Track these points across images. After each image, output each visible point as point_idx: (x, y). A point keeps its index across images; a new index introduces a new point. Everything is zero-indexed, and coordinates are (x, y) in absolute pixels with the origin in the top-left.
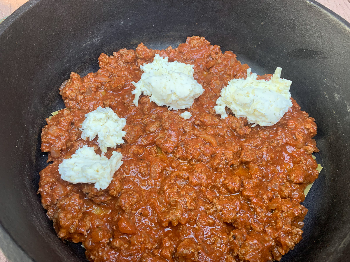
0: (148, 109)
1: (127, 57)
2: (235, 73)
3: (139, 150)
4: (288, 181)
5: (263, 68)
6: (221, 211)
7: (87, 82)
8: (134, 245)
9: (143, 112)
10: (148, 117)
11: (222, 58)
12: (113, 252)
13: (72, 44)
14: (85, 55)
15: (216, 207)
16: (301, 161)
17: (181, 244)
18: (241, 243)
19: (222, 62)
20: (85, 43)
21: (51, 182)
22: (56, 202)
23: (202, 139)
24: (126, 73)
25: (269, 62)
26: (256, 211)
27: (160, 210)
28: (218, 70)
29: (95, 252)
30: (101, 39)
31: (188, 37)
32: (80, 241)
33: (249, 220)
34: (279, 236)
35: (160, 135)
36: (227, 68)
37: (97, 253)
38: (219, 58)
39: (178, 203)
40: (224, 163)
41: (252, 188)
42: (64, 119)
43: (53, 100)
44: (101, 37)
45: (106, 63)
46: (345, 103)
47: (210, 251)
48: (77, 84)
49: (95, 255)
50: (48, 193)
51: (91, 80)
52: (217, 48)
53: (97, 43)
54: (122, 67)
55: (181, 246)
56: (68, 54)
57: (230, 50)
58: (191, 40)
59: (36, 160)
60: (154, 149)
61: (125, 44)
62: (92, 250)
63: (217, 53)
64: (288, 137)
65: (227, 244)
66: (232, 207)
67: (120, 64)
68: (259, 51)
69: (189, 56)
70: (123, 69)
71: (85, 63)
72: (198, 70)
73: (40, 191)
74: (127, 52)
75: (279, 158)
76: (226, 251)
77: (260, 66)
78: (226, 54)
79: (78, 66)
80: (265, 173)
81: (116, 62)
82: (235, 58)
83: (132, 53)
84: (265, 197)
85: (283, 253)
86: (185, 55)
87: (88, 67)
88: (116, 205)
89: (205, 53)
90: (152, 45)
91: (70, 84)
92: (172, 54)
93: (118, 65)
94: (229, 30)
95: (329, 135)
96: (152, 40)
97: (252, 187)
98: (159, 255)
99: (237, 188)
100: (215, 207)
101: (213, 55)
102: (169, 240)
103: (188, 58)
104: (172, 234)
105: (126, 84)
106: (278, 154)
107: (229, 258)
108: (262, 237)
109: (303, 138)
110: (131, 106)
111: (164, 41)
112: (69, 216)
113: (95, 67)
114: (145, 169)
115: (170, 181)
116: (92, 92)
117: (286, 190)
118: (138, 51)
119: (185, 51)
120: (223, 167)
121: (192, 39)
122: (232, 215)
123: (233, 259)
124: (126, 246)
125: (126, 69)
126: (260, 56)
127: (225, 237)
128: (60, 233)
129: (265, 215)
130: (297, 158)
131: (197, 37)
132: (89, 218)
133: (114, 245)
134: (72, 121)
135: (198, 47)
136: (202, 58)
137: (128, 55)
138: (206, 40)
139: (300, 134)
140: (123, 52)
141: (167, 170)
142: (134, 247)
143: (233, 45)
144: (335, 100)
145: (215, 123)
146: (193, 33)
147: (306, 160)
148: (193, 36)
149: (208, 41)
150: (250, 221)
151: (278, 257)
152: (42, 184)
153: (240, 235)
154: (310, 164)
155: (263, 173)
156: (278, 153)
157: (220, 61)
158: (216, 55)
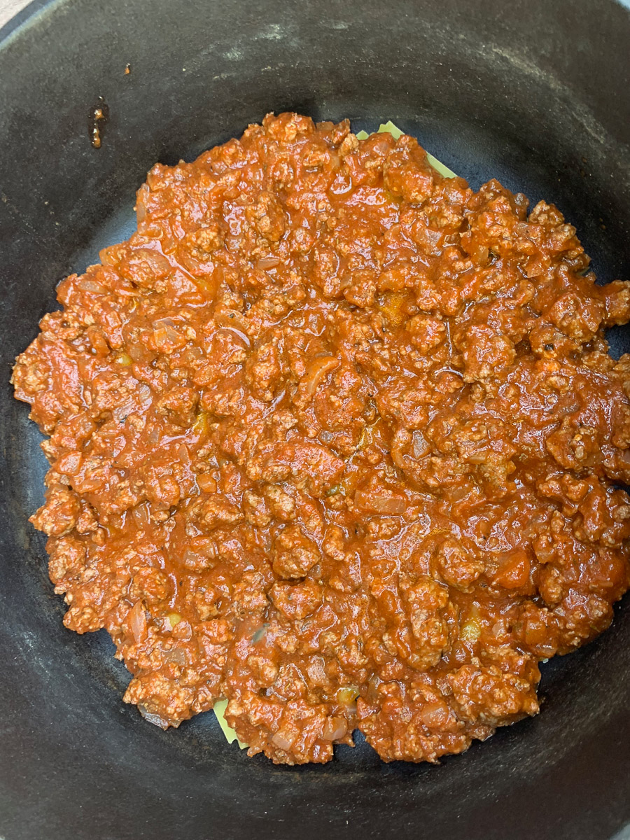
0: (231, 513)
1: (72, 558)
2: (127, 285)
3: (335, 537)
4: (422, 209)
5: (113, 210)
6: (492, 369)
7: (150, 660)
8: (556, 556)
9: (238, 524)
10: (254, 514)
11: (82, 315)
12: (568, 600)
13: (54, 706)
14: (71, 669)
15: (485, 378)
16: (375, 168)
17: (559, 459)
18: (559, 335)
19: (94, 315)
20: (44, 671)
21: (417, 735)
22: (462, 723)
23: (318, 389)
24: (120, 563)
25: (102, 195)
26: (490, 290)
27: (480, 497)
28: (116, 327)
29: (566, 636)
30: (26, 630)
31: (17, 395)
32: (537, 667)
33: (509, 310)
34: (549, 252)
35: (301, 486)
36: (112, 304)
37: (570, 633)
38: (81, 319)
39: (473, 458)
40: (379, 346)
41: (440, 292)
42: (255, 713)
43: (194, 742)
44: (20, 630)
45: (95, 614)
46: (257, 41)
47: (574, 401)
48: (159, 686)
49: (573, 637)
50: (440, 740)
51: (143, 652)
52: (52, 322)
53: (37, 638)
54: (102, 572)
55: (564, 459)
56: (77, 715)
57: (54, 287)
58: (25, 390)
59: (353, 771)
60: (335, 503)
61: (30, 564)
62: (560, 642)
63: (65, 325)
64: (313, 187)
65: (561, 364)
66: (486, 344)
67: (92, 577)
68: (71, 217)
69: (70, 398)
70: (108, 570)
71: (90, 668)
72: (113, 378)
73: (435, 758)
74: (61, 560)
75: (362, 215)
76: (574, 367)
77: (106, 216)
78: (67, 301)
79: (100, 685)
80: (401, 256)
81: (88, 587)
82: (79, 278)
83: (60, 547)
84: (459, 265)
85: (580, 250)
86: (67, 407)
87: (98, 658)
88: (467, 591)
89: (64, 356)
90: (29, 492)
91: (157, 702)
92: (64, 442)
93: (95, 582)
94: (6, 287)
95: (318, 91)
96: (16, 491)
97: (438, 293)
98: (577, 506)
99: (440, 327)
100: (482, 381)
101: (72, 333)
102: (545, 482)
103: (78, 401)
104: (528, 475)
105: (151, 564)
106: (355, 217)
107: (591, 364)
108: (547, 287)
109: (319, 152)
110: (217, 553)
111: (19, 458)
112: (498, 694)
113: (96, 640)
114: (384, 526)
115: (414, 470)
116: (175, 646)
117: (446, 218)
118: (58, 530)
119: (55, 406)
120: (389, 349)
121: (20, 386)
122: (502, 345)
123: (594, 355)
124: (556, 572)
125: (105, 562)
126: (84, 216)
127: (547, 366)
128: (531, 710)
129: (502, 273)
130: (368, 176)
131: (18, 373)
132: (491, 650)
133: (557, 598)
134: (257, 694)
135: (45, 372)
136: (78, 365)
137: (66, 557)
138: (29, 351)
139: (307, 156)
140: (59, 569)
141: (385, 475)
142: (561, 557)
143: (44, 279)
144: (242, 61)
145: (272, 353)
146: (4, 381)
147: (373, 157)
148: (11, 382)
149: (29, 345)
150: (512, 307)
151: (584, 260)
152: (421, 755)
153: (544, 333)
154: (386, 151)
155: (401, 262)
156: (351, 216)
157: (89, 320)
158: (69, 326)
